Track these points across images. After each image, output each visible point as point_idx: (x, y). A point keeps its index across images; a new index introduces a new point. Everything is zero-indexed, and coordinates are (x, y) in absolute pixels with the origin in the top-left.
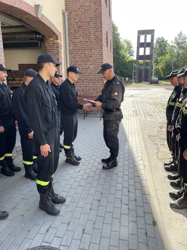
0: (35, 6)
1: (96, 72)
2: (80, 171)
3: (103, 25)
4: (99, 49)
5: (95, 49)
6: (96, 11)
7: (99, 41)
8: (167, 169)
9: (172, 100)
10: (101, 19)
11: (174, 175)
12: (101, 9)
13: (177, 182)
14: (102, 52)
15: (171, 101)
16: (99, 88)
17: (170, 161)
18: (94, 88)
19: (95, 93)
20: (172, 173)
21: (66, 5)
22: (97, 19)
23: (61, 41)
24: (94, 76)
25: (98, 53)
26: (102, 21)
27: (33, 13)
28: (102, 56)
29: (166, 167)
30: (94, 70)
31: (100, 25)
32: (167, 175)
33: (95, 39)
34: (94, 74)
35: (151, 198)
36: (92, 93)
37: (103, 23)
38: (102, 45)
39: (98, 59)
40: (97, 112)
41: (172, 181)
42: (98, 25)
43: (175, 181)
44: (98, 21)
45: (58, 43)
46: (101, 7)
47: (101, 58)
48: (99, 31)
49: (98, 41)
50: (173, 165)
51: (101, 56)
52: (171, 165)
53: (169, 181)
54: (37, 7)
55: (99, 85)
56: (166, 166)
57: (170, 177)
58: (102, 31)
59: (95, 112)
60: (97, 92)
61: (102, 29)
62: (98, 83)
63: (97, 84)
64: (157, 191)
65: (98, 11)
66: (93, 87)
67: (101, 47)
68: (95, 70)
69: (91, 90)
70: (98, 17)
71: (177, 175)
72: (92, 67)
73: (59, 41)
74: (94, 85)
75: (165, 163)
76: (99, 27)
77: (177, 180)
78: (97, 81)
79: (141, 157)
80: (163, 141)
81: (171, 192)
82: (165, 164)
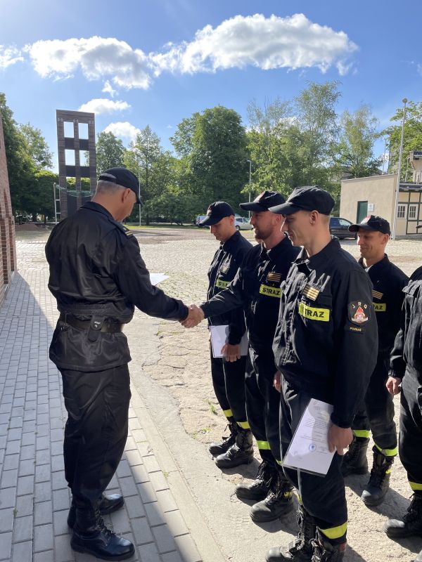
9: (222, 274)
17: (224, 438)
29: (218, 461)
41: (254, 507)
50: (235, 447)
52: (231, 451)
53: (247, 510)
56: (220, 457)
75: (212, 445)
77: (267, 500)
79: (146, 445)
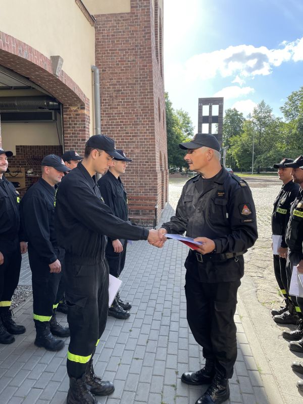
0: (53, 58)
1: (144, 159)
2: (133, 329)
3: (154, 90)
4: (148, 124)
5: (142, 124)
6: (144, 69)
7: (148, 113)
8: (278, 321)
9: (281, 204)
10: (152, 80)
11: (294, 332)
12: (152, 66)
13: (300, 344)
14: (154, 130)
15: (280, 207)
16: (150, 184)
17: (281, 307)
18: (141, 184)
19: (143, 192)
20: (289, 329)
21: (97, 58)
22: (145, 81)
23: (89, 112)
24: (140, 165)
25: (147, 130)
26: (152, 83)
27: (48, 69)
28: (154, 136)
29: (275, 318)
30: (140, 156)
31: (150, 89)
32: (281, 333)
33: (142, 110)
34: (140, 162)
35: (263, 376)
36: (138, 192)
37: (154, 86)
38: (154, 118)
39: (147, 139)
40: (147, 222)
41: (292, 342)
42: (147, 89)
43: (297, 342)
44: (147, 84)
45: (84, 114)
46: (151, 63)
47: (151, 139)
48: (148, 98)
49: (146, 113)
50: (288, 313)
51: (152, 136)
52: (285, 314)
53: (287, 344)
54: (55, 60)
55: (150, 179)
56: (276, 316)
57: (287, 336)
58: (153, 98)
59: (142, 223)
60: (145, 190)
61: (153, 95)
62: (148, 176)
63: (146, 177)
64: (271, 363)
65: (147, 69)
66: (140, 182)
67: (152, 122)
68: (143, 156)
69: (135, 187)
70: (147, 78)
71: (298, 331)
72: (137, 151)
73: (85, 112)
74: (141, 179)
75: (273, 310)
76: (148, 92)
77: (300, 341)
78: (145, 173)
80: (260, 270)
81: (294, 363)
82: (274, 313)
